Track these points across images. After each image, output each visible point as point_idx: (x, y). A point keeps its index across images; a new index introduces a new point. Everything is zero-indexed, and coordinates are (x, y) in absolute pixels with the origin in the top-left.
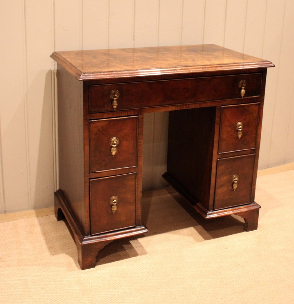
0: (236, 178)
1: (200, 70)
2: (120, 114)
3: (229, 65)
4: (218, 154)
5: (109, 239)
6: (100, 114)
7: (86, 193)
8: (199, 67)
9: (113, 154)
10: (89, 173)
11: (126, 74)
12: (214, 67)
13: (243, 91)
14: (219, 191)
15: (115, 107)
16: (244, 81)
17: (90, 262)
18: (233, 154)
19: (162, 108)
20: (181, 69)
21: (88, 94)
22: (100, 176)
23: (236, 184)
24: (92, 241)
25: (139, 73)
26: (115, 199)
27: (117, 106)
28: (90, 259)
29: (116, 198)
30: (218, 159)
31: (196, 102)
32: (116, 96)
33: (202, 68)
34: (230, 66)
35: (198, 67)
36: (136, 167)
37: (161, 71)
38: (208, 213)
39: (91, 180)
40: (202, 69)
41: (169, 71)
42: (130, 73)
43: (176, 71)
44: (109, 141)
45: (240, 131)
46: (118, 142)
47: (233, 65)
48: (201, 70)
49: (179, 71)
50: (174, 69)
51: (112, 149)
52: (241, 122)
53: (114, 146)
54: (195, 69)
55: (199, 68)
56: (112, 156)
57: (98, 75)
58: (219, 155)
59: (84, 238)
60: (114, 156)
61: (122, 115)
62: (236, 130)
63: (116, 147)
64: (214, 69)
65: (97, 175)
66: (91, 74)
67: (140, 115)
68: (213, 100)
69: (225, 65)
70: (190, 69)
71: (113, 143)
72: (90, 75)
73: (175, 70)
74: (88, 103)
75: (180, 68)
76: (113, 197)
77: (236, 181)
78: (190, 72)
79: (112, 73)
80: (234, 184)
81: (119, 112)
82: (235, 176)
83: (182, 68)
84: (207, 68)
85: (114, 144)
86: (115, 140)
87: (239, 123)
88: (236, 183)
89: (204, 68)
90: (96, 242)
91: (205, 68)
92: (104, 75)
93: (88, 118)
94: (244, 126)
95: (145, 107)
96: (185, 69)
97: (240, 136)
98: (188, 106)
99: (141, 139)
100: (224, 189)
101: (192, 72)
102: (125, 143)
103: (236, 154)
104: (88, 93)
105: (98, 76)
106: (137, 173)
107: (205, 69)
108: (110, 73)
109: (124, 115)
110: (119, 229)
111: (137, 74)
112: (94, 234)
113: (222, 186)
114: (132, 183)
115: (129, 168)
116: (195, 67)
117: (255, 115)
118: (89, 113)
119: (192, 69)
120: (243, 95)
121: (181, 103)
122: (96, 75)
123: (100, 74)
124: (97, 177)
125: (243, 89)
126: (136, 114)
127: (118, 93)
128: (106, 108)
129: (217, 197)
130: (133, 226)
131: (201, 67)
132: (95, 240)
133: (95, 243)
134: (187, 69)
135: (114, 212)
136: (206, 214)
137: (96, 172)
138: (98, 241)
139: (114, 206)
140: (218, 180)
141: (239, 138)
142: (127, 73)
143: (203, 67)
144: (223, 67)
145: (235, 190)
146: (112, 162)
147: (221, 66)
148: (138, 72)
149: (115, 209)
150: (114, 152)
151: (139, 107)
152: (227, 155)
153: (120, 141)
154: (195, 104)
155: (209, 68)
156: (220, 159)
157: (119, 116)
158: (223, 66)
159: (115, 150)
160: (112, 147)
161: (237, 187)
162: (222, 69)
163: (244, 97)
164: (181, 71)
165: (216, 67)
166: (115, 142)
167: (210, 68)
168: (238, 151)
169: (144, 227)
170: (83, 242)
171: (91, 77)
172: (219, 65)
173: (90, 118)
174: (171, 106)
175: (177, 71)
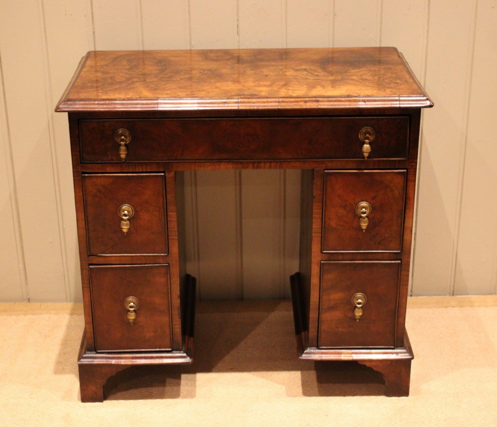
0: (360, 299)
1: (272, 106)
2: (134, 168)
3: (334, 99)
4: (321, 252)
5: (123, 362)
6: (100, 166)
7: (85, 285)
8: (272, 100)
9: (125, 230)
10: (87, 256)
11: (136, 106)
12: (302, 101)
13: (367, 147)
14: (326, 316)
15: (123, 156)
16: (369, 129)
17: (93, 393)
18: (353, 257)
19: (208, 164)
20: (236, 103)
21: (77, 133)
22: (105, 263)
23: (361, 310)
24: (96, 361)
25: (159, 106)
26: (131, 302)
27: (127, 155)
28: (92, 388)
29: (134, 300)
30: (322, 262)
31: (271, 159)
32: (124, 139)
33: (279, 102)
34: (335, 101)
35: (269, 100)
36: (166, 256)
37: (198, 103)
38: (305, 352)
39: (91, 267)
40: (277, 104)
41: (213, 103)
42: (143, 104)
43: (226, 105)
44: (118, 209)
45: (364, 218)
46: (131, 212)
47: (343, 99)
48: (275, 106)
49: (232, 105)
50: (225, 101)
51: (123, 222)
52: (367, 201)
53: (124, 218)
54: (264, 102)
55: (271, 102)
56: (124, 233)
57: (88, 104)
58: (324, 255)
59: (85, 353)
60: (127, 233)
61: (137, 171)
62: (357, 215)
63: (128, 219)
64: (301, 105)
65: (101, 260)
66: (77, 102)
67: (169, 172)
68: (306, 159)
69: (326, 99)
70: (254, 103)
71: (123, 213)
72: (76, 104)
73: (225, 103)
74: (78, 146)
75: (236, 100)
76: (130, 299)
77: (359, 303)
78: (252, 108)
79: (113, 102)
80: (356, 309)
81: (131, 164)
82: (359, 295)
83: (240, 100)
84: (287, 102)
85: (125, 215)
86: (126, 209)
87: (364, 204)
88: (359, 308)
89: (282, 102)
90: (101, 363)
91: (284, 102)
92: (98, 104)
93: (79, 169)
94: (373, 208)
95: (176, 160)
96: (244, 102)
97: (364, 225)
98: (256, 165)
99: (172, 212)
100: (337, 314)
101: (256, 108)
102: (145, 216)
103: (359, 257)
104: (77, 131)
105: (89, 106)
106: (169, 266)
107: (283, 104)
108: (110, 102)
109: (140, 171)
110: (143, 350)
111: (156, 106)
112: (100, 351)
113: (331, 309)
114: (160, 280)
115: (155, 256)
116: (265, 100)
117: (396, 192)
118: (81, 163)
119: (258, 102)
120: (366, 155)
121: (244, 159)
122: (86, 104)
123: (92, 102)
124: (102, 263)
125: (367, 144)
126: (161, 170)
127: (127, 133)
128: (110, 157)
129: (324, 327)
130: (168, 349)
131: (277, 100)
132: (99, 360)
133: (99, 364)
134: (249, 102)
135: (131, 321)
136: (303, 353)
137: (99, 255)
138: (104, 363)
139: (132, 312)
140: (325, 298)
141: (363, 230)
142: (137, 104)
143: (281, 100)
144: (321, 103)
145: (359, 320)
146: (123, 242)
147: (318, 101)
148: (158, 104)
149: (132, 317)
150: (125, 227)
151: (167, 160)
152: (340, 257)
153: (136, 211)
154: (271, 162)
155: (291, 102)
156: (326, 262)
157: (131, 171)
158: (321, 101)
159: (126, 225)
160: (123, 219)
161: (361, 314)
162: (317, 106)
163: (368, 158)
164: (237, 105)
165: (306, 102)
166: (126, 212)
167: (294, 104)
168: (362, 251)
169: (185, 355)
170: (82, 360)
171: (77, 106)
172: (314, 99)
173: (83, 171)
174: (223, 163)
175: (229, 105)
